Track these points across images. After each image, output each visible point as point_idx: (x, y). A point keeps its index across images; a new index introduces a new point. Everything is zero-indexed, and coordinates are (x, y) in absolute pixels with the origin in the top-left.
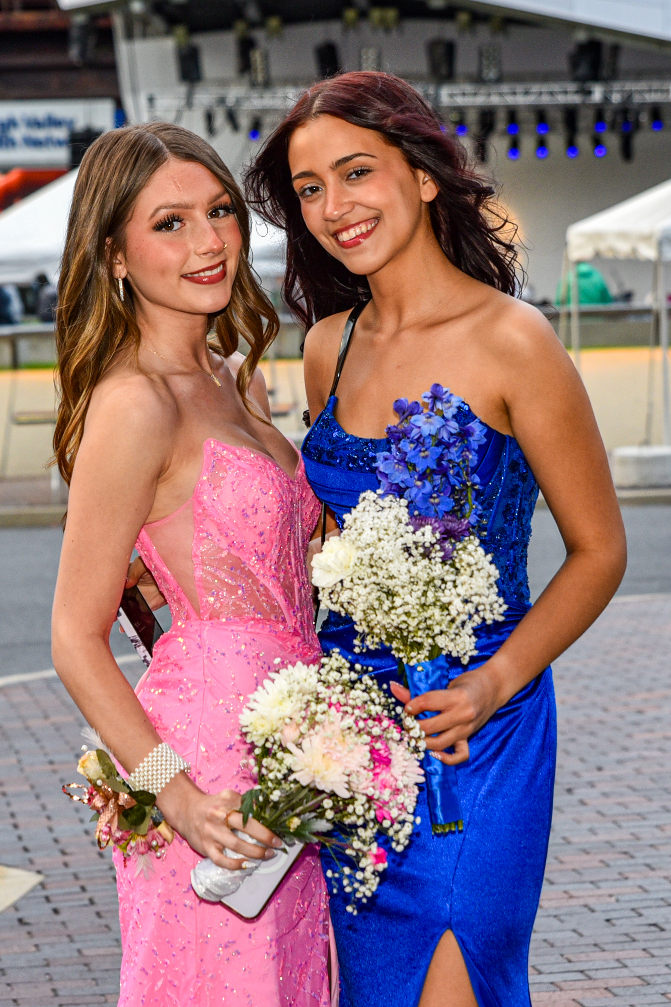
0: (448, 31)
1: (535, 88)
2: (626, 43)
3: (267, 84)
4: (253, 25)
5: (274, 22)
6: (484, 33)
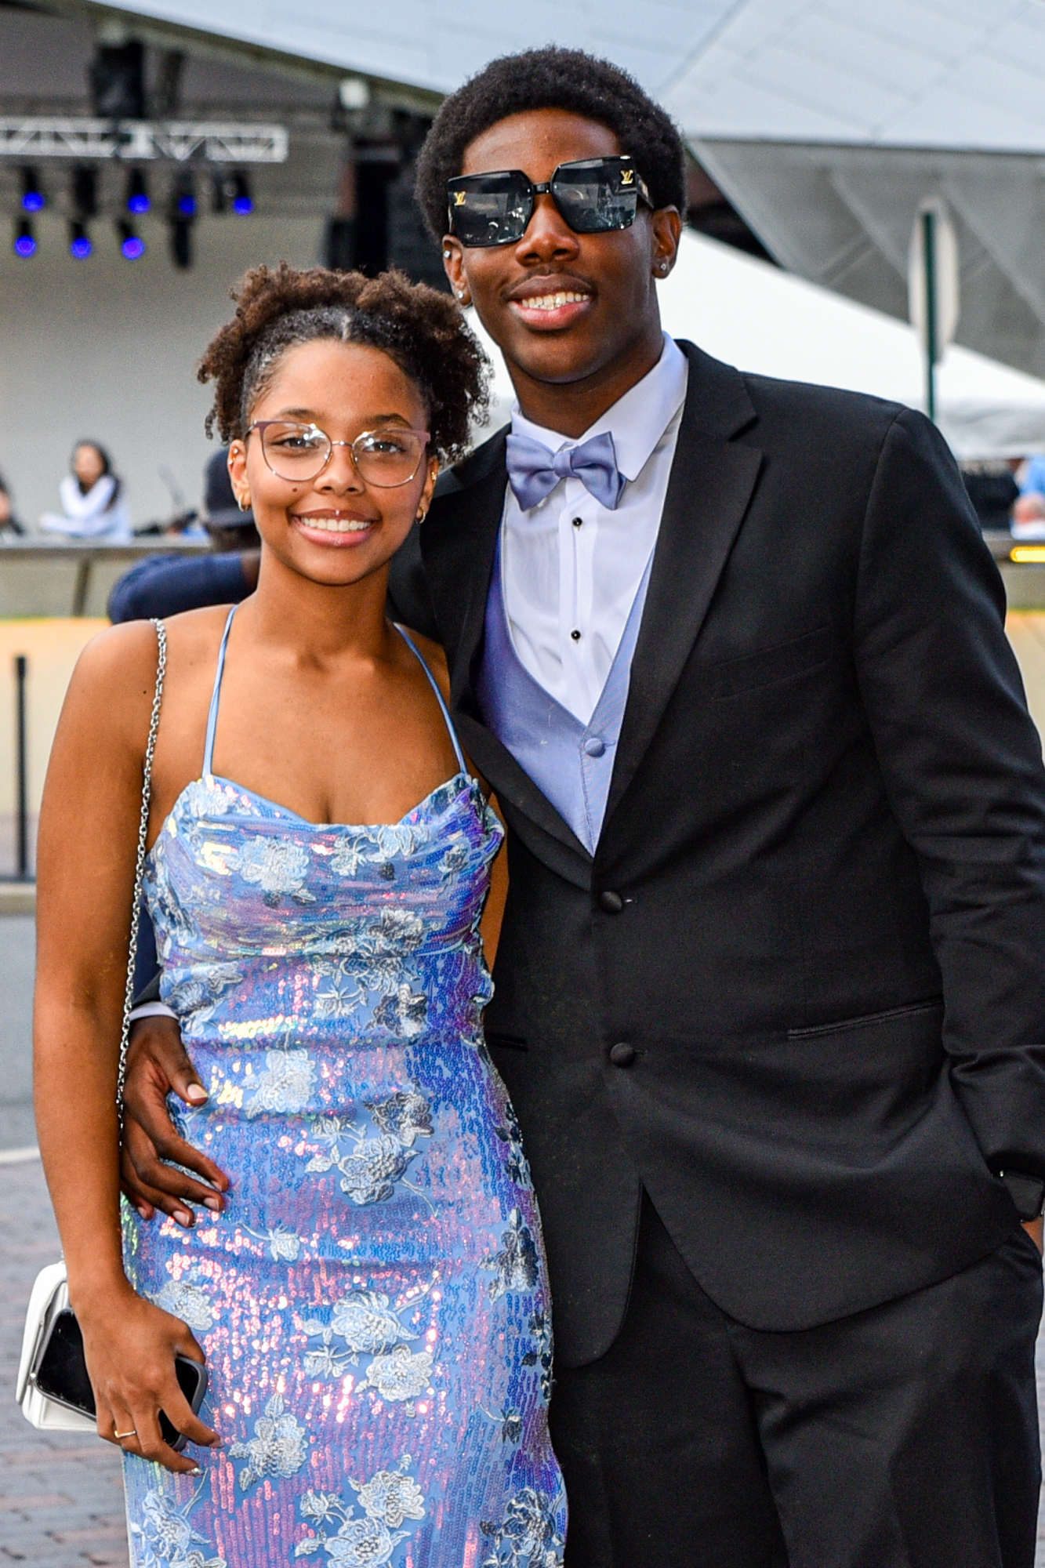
1: (28, 125)
2: (196, 50)
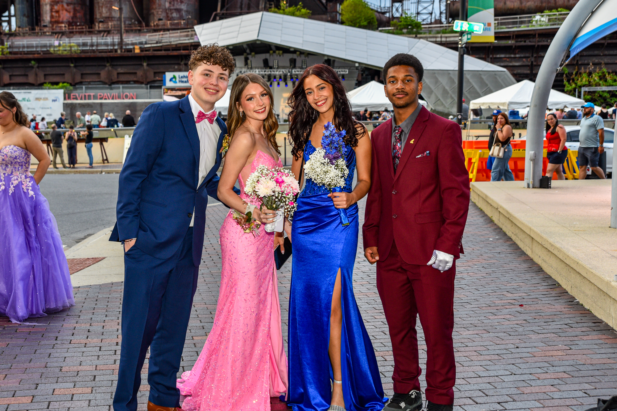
0: (294, 56)
2: (337, 60)
3: (251, 68)
4: (248, 54)
5: (253, 53)
6: (303, 56)
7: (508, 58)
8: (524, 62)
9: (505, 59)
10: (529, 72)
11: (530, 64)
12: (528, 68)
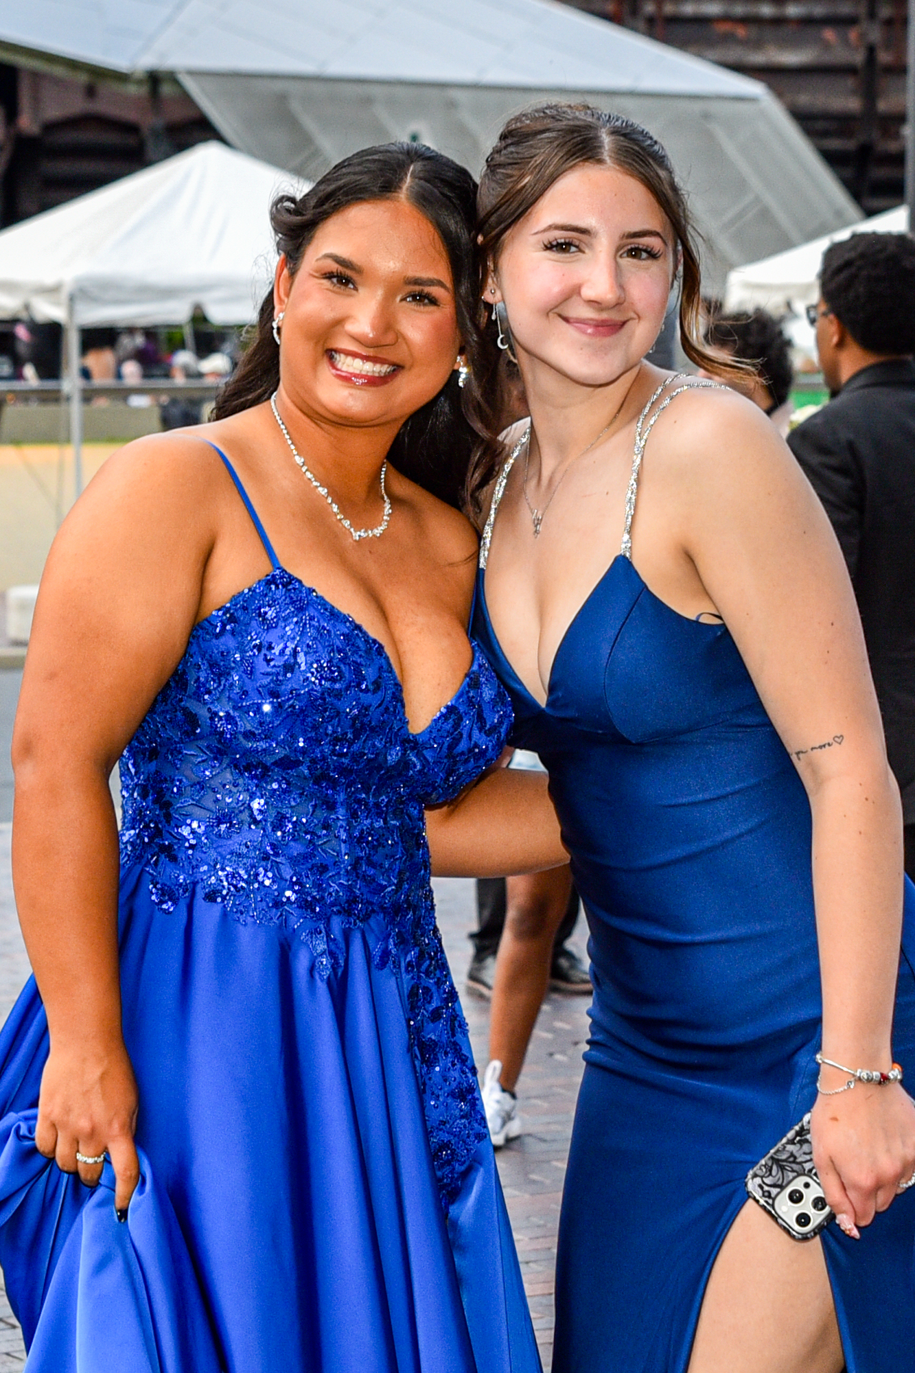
7: (745, 21)
8: (826, 46)
9: (722, 28)
10: (853, 104)
11: (858, 58)
12: (850, 82)
